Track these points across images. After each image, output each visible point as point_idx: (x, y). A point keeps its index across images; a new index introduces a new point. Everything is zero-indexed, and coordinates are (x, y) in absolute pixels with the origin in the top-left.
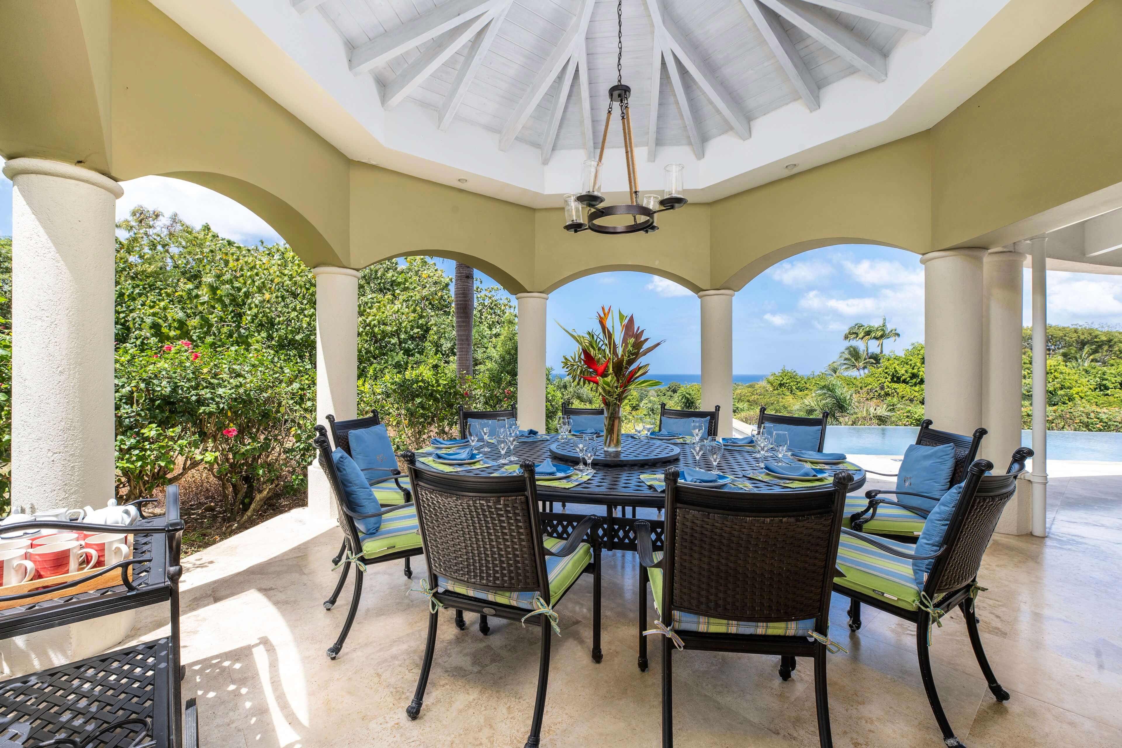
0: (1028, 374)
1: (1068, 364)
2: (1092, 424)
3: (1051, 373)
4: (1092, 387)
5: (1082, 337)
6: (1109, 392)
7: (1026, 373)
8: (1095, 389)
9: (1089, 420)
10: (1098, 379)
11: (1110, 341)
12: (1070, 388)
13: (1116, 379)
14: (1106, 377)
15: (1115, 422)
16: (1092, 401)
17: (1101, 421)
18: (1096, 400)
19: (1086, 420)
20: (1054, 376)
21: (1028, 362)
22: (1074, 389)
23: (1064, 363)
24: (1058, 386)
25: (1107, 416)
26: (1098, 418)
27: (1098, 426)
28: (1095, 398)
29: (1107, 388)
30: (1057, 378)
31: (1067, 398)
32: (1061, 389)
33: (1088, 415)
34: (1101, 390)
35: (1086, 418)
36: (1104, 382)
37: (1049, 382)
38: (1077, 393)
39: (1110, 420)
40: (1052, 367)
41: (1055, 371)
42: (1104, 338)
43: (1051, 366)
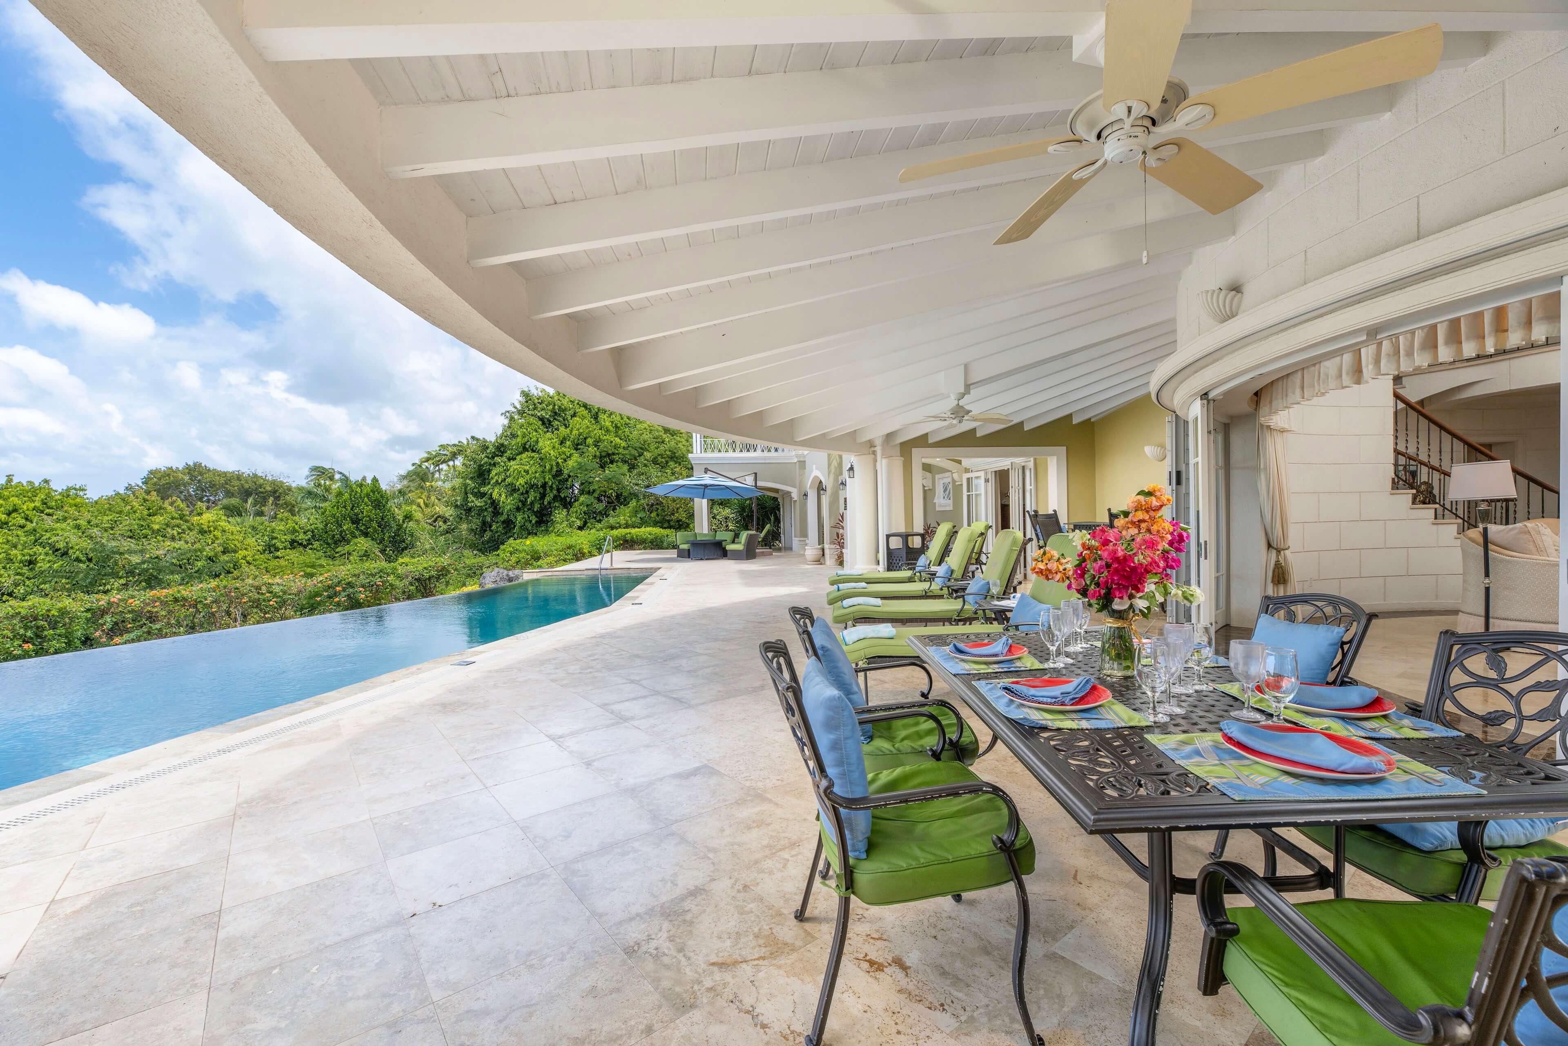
0: (179, 533)
1: (230, 519)
2: (264, 600)
3: (210, 532)
4: (260, 548)
5: (247, 486)
6: (279, 554)
7: (175, 532)
8: (264, 551)
9: (261, 597)
10: (266, 538)
11: (275, 492)
12: (235, 552)
13: (286, 537)
14: (275, 535)
15: (290, 594)
16: (262, 567)
17: (275, 596)
18: (266, 565)
19: (257, 596)
20: (214, 536)
21: (177, 516)
22: (240, 552)
23: (226, 518)
24: (221, 549)
25: (281, 587)
26: (271, 592)
27: (271, 603)
28: (265, 563)
29: (277, 549)
30: (217, 539)
31: (232, 565)
32: (224, 553)
33: (258, 588)
34: (270, 552)
35: (256, 594)
36: (274, 541)
37: (208, 545)
38: (244, 557)
39: (285, 593)
40: (211, 524)
41: (215, 529)
42: (269, 489)
43: (209, 522)
